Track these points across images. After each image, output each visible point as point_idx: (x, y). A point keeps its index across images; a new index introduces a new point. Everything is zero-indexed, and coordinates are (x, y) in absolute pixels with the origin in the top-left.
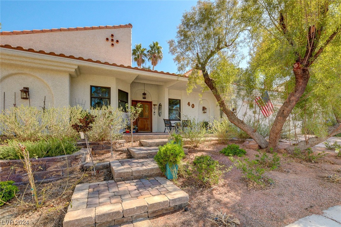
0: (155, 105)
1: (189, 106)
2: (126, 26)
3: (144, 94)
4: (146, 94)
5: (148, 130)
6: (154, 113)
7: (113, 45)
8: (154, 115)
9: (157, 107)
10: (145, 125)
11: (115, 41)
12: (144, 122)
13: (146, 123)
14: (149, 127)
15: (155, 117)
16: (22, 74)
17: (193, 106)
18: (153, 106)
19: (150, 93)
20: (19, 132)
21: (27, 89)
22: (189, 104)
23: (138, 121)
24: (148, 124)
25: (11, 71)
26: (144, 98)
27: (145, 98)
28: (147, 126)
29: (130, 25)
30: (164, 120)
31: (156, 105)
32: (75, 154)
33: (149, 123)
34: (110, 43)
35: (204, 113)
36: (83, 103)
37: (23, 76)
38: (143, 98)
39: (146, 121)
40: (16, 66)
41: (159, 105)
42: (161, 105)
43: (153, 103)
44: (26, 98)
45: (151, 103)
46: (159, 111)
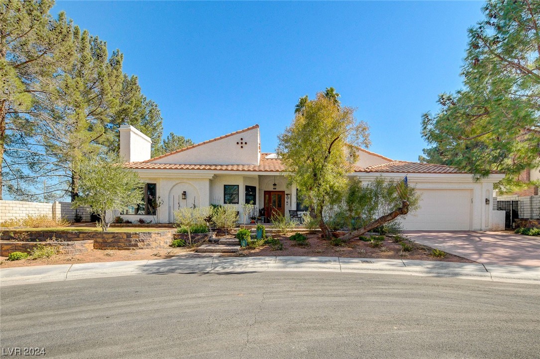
0: (287, 194)
2: (253, 128)
3: (275, 185)
6: (287, 202)
7: (242, 147)
8: (287, 205)
9: (290, 197)
11: (244, 143)
15: (288, 207)
16: (183, 182)
18: (286, 196)
19: (280, 184)
20: (183, 222)
21: (185, 192)
23: (270, 211)
25: (177, 182)
27: (276, 188)
29: (257, 126)
30: (290, 211)
31: (290, 194)
32: (207, 233)
34: (240, 145)
36: (219, 199)
37: (183, 184)
38: (274, 188)
40: (180, 178)
43: (286, 193)
44: (185, 199)
45: (283, 192)
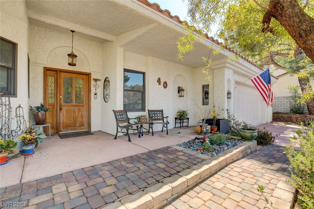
0: (96, 80)
1: (160, 84)
3: (72, 56)
4: (76, 56)
5: (83, 127)
6: (96, 94)
8: (96, 98)
9: (101, 84)
10: (75, 119)
12: (74, 112)
13: (79, 114)
14: (85, 121)
15: (96, 103)
17: (165, 85)
18: (93, 82)
19: (85, 57)
22: (159, 81)
23: (58, 111)
24: (82, 115)
26: (72, 64)
27: (75, 65)
28: (79, 119)
30: (115, 112)
31: (100, 80)
33: (85, 114)
35: (180, 96)
38: (69, 64)
39: (79, 110)
41: (105, 80)
42: (109, 81)
43: (93, 76)
45: (88, 75)
46: (105, 92)
